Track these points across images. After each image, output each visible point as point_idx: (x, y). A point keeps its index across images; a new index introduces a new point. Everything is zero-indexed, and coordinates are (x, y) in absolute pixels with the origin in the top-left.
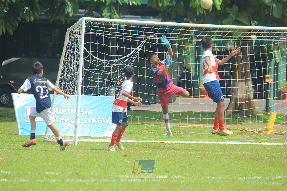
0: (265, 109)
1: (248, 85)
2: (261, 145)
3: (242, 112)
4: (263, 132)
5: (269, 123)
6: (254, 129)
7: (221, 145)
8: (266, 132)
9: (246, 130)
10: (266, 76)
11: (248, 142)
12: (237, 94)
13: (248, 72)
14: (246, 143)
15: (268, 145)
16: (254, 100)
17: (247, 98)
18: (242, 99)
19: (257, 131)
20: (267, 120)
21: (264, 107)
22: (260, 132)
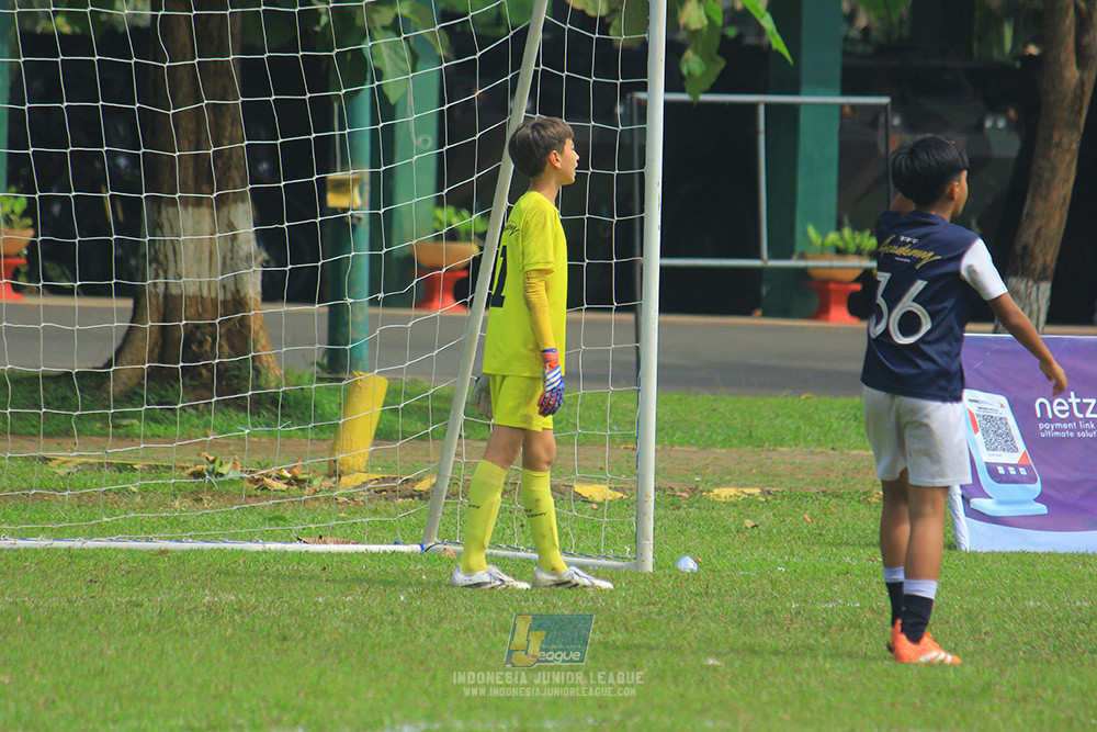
0: (325, 361)
1: (231, 226)
2: (302, 556)
3: (200, 375)
4: (316, 484)
5: (343, 434)
6: (267, 466)
8: (329, 482)
9: (222, 475)
10: (331, 176)
11: (234, 537)
12: (171, 273)
13: (230, 156)
14: (220, 545)
15: (339, 554)
16: (268, 309)
17: (229, 297)
18: (202, 305)
19: (279, 478)
21: (319, 348)
22: (300, 482)
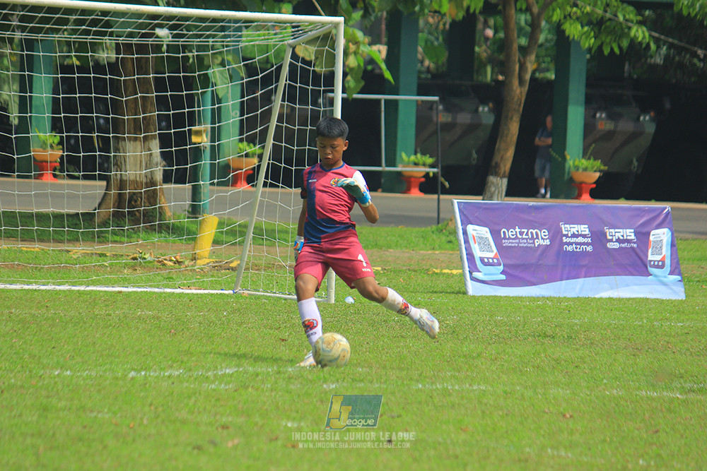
0: (190, 209)
1: (150, 150)
2: (181, 295)
3: (136, 215)
4: (186, 263)
5: (199, 242)
6: (164, 255)
7: (84, 293)
8: (192, 263)
9: (145, 259)
10: (194, 128)
11: (151, 286)
12: (123, 169)
13: (150, 119)
14: (145, 290)
15: (197, 294)
16: (165, 186)
17: (148, 180)
18: (136, 184)
19: (171, 260)
20: (195, 233)
21: (188, 203)
22: (179, 263)
